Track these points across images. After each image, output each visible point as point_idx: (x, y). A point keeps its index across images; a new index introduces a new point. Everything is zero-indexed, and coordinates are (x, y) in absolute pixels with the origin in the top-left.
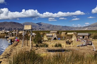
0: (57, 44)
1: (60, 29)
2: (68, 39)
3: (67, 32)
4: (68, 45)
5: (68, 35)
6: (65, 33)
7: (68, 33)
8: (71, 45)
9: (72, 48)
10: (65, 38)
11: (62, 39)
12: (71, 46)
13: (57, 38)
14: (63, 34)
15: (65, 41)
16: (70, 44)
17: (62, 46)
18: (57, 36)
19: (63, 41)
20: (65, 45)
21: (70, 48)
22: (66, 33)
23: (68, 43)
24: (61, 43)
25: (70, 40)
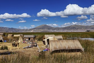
0: (3, 47)
1: (6, 31)
2: (14, 42)
3: (13, 34)
4: (15, 48)
5: (15, 38)
6: (12, 35)
7: (15, 36)
8: (17, 47)
9: (18, 50)
10: (11, 40)
11: (8, 42)
12: (17, 49)
13: (3, 40)
14: (9, 36)
15: (11, 44)
16: (16, 46)
17: (8, 49)
18: (3, 38)
19: (9, 43)
20: (11, 48)
21: (17, 50)
22: (13, 35)
23: (15, 45)
24: (7, 46)
25: (16, 42)
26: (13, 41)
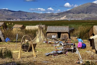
0: (3, 52)
1: (8, 17)
2: (26, 41)
3: (24, 24)
4: (27, 54)
5: (27, 32)
6: (21, 26)
7: (28, 28)
8: (33, 53)
9: (34, 59)
10: (20, 37)
11: (14, 40)
12: (33, 56)
13: (2, 38)
14: (16, 29)
15: (19, 45)
16: (30, 50)
17: (13, 56)
18: (3, 34)
19: (16, 44)
20: (19, 54)
21: (31, 58)
22: (24, 27)
23: (27, 48)
24: (11, 49)
25: (29, 42)
26: (24, 39)
